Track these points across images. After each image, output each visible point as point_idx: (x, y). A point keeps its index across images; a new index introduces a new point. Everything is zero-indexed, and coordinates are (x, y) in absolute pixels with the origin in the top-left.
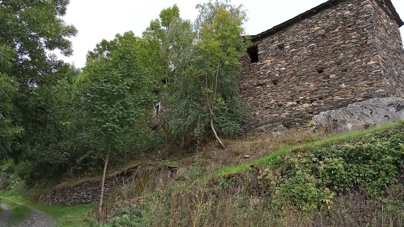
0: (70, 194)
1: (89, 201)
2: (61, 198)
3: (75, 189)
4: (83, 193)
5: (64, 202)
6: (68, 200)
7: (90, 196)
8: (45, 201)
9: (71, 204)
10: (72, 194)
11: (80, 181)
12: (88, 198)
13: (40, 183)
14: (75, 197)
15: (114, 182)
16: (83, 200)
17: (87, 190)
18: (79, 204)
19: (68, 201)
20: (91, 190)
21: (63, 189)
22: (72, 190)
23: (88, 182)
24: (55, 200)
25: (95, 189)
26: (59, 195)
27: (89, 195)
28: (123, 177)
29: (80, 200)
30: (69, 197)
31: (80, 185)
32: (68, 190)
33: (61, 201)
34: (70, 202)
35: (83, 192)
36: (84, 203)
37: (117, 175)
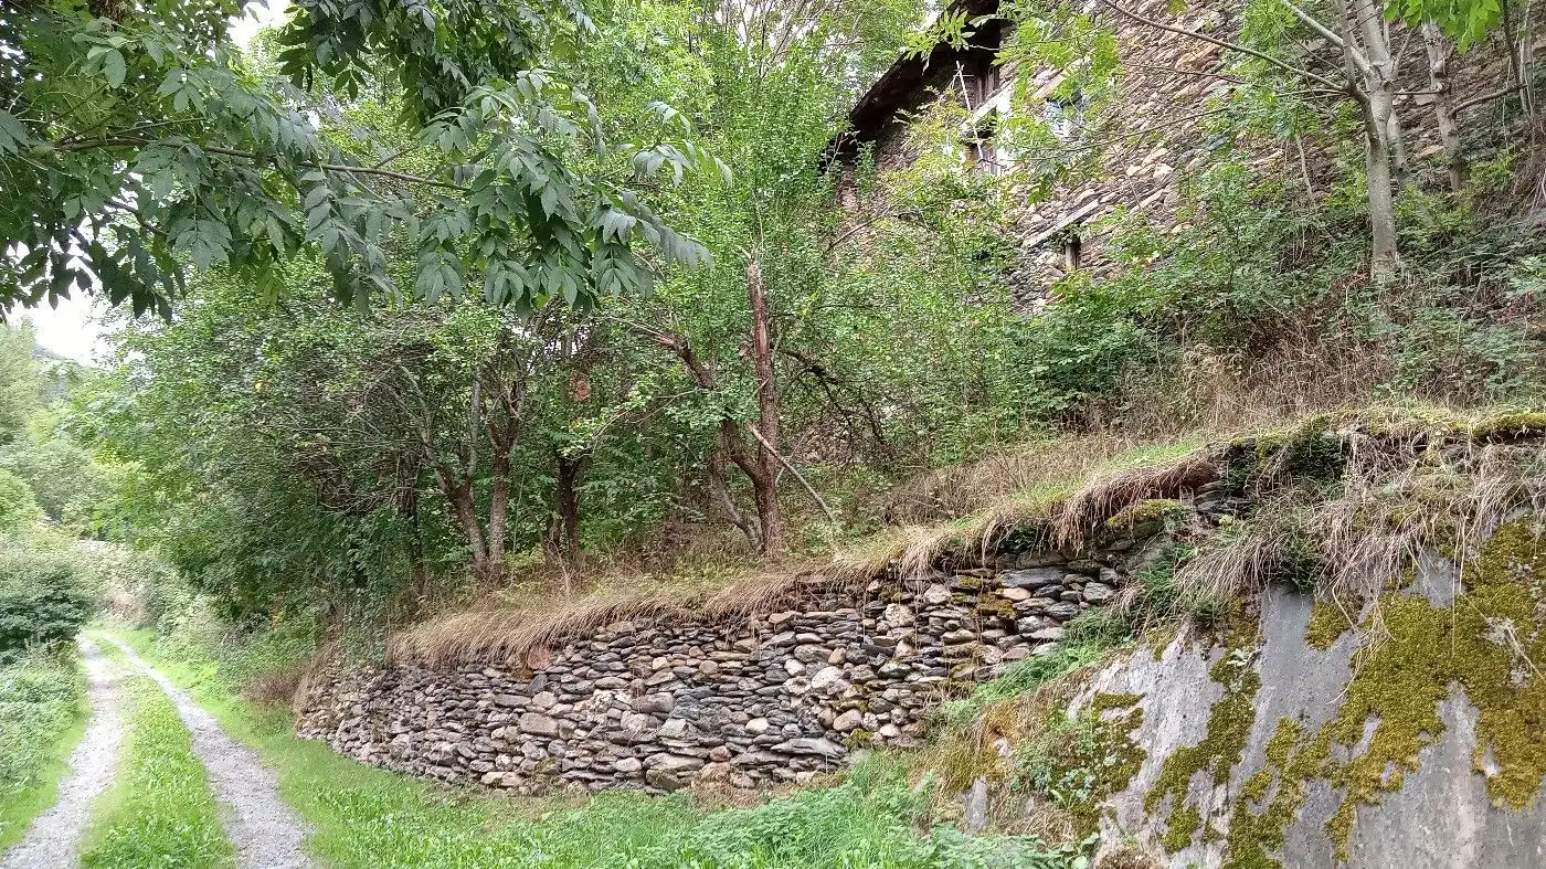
0: (506, 700)
1: (673, 763)
2: (439, 721)
3: (545, 662)
4: (613, 702)
5: (469, 760)
6: (499, 745)
7: (674, 726)
8: (332, 726)
9: (523, 775)
10: (525, 701)
11: (573, 607)
12: (657, 741)
13: (293, 610)
14: (551, 726)
15: (897, 615)
16: (618, 750)
17: (637, 674)
18: (587, 781)
19: (496, 752)
20: (679, 678)
21: (450, 660)
22: (525, 675)
23: (647, 612)
24: (397, 728)
25: (709, 666)
26: (419, 696)
27: (659, 713)
28: (1019, 577)
29: (594, 752)
30: (505, 724)
31: (586, 634)
32: (489, 672)
33: (446, 747)
34: (517, 759)
35: (610, 687)
36: (625, 777)
37: (944, 563)
